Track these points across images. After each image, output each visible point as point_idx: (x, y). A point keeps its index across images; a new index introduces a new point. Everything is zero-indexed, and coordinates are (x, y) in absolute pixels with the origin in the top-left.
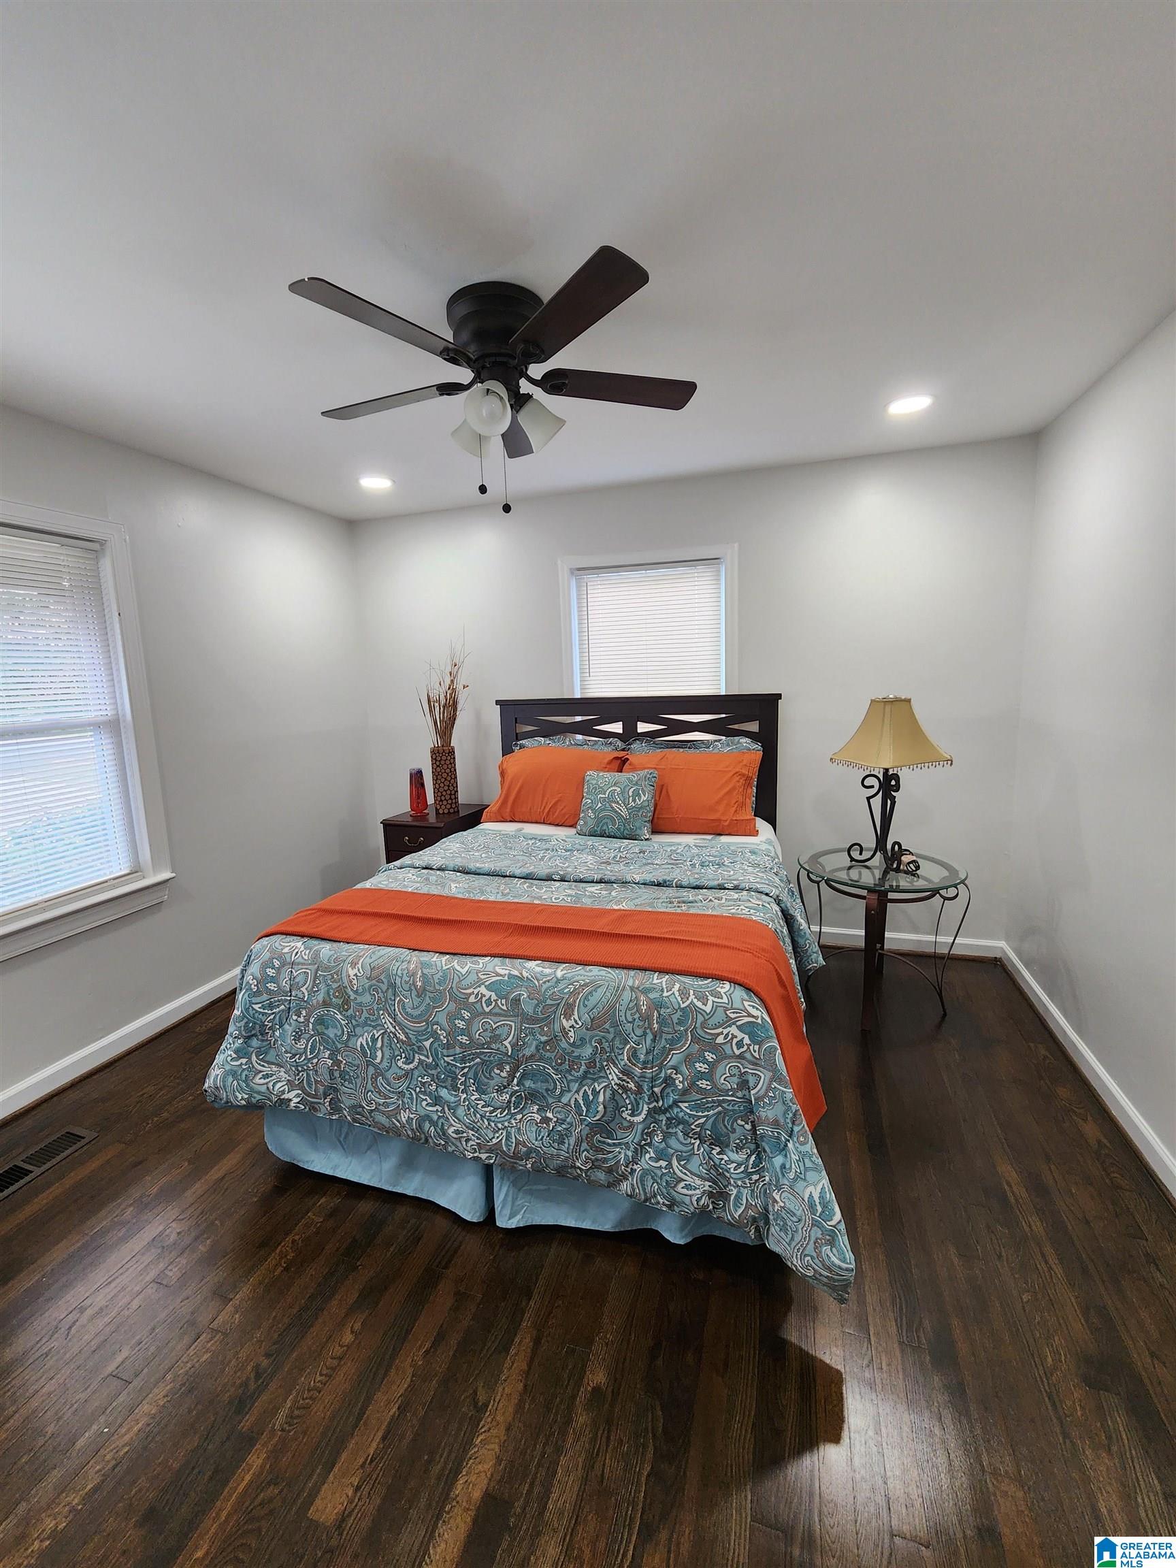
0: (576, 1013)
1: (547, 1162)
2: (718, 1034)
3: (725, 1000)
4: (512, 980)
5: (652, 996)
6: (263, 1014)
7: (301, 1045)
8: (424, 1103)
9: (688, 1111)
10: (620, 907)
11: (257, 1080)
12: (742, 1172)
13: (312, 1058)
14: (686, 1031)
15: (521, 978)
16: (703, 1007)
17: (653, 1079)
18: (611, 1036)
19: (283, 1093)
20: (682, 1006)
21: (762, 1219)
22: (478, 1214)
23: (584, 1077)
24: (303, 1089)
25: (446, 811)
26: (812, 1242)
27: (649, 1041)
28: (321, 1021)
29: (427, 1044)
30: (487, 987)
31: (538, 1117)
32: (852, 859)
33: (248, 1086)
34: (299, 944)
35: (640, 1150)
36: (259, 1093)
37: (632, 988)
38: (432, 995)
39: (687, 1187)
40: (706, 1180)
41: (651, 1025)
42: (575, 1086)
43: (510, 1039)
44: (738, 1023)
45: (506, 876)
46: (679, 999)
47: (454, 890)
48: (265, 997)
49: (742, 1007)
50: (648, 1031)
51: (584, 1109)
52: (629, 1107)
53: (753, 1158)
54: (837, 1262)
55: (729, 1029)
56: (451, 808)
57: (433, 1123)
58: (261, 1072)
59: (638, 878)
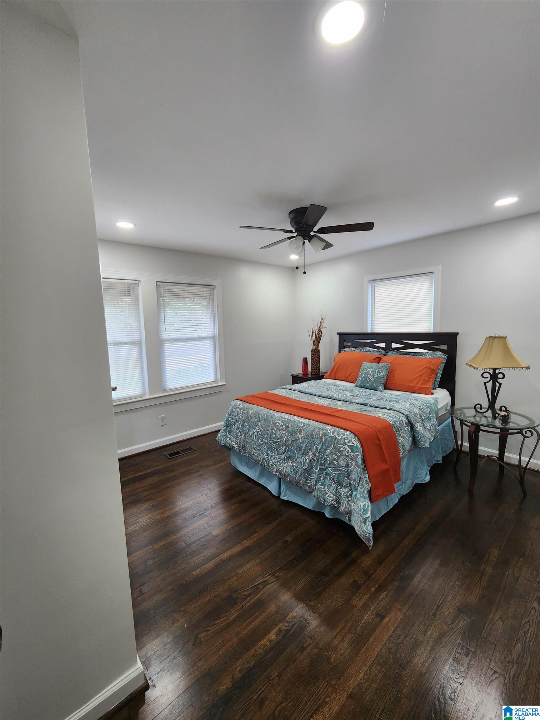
0: (302, 433)
1: (293, 479)
2: (341, 447)
3: (346, 436)
4: (288, 420)
5: (324, 431)
6: (231, 421)
7: (238, 431)
8: (264, 454)
9: (330, 471)
10: (342, 409)
11: (227, 439)
12: (346, 496)
13: (240, 436)
14: (332, 444)
15: (290, 420)
16: (338, 437)
17: (321, 458)
18: (311, 442)
19: (233, 444)
20: (332, 436)
21: (349, 513)
22: (276, 493)
23: (303, 454)
24: (238, 445)
25: (314, 374)
26: (359, 522)
27: (321, 445)
28: (243, 425)
29: (266, 436)
30: (281, 421)
31: (291, 465)
32: (477, 411)
33: (225, 440)
34: (241, 403)
35: (317, 482)
36: (228, 443)
37: (319, 428)
38: (268, 421)
39: (329, 496)
40: (334, 495)
41: (322, 440)
42: (301, 456)
43: (285, 438)
44: (348, 445)
45: (313, 395)
46: (332, 433)
47: (293, 396)
48: (232, 416)
49: (350, 440)
50: (321, 442)
51: (303, 464)
52: (315, 466)
53: (350, 492)
54: (365, 529)
55: (345, 446)
56: (316, 372)
57: (266, 461)
58: (229, 437)
59: (356, 401)
